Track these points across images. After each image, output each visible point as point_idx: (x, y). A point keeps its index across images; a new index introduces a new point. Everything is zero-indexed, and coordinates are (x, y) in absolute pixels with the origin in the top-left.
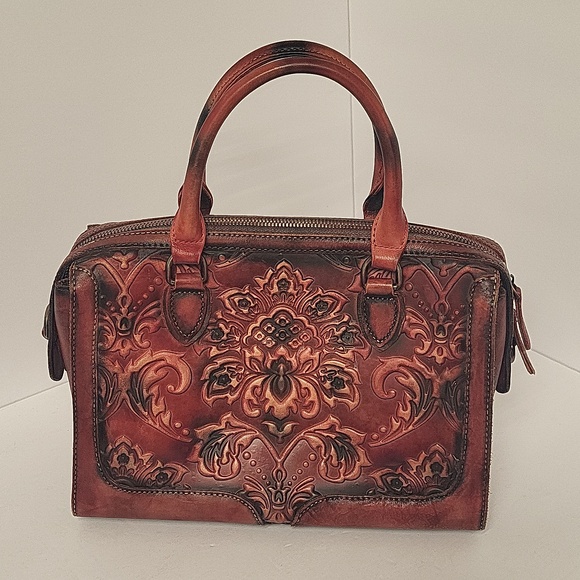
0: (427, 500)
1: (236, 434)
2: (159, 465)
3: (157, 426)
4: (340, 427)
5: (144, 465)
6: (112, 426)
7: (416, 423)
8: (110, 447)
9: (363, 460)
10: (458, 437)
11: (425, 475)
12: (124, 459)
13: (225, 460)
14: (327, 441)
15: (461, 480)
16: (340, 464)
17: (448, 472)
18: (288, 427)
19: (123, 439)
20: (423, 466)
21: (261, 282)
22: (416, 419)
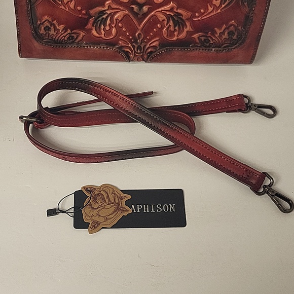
0: (223, 50)
1: (115, 12)
2: (69, 31)
3: (67, 10)
4: (177, 9)
5: (60, 31)
6: (39, 10)
7: (223, 8)
8: (39, 22)
9: (188, 28)
10: (247, 17)
11: (224, 37)
12: (47, 29)
13: (108, 28)
14: (169, 17)
15: (244, 41)
16: (175, 30)
17: (237, 36)
18: (145, 9)
19: (46, 17)
20: (223, 33)
22: (223, 6)
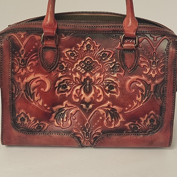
0: (148, 134)
1: (70, 109)
2: (38, 122)
3: (37, 106)
4: (112, 106)
5: (31, 122)
6: (18, 105)
7: (143, 103)
8: (17, 114)
9: (122, 119)
10: (161, 107)
11: (147, 124)
12: (22, 120)
13: (65, 120)
14: (107, 112)
15: (162, 126)
16: (112, 121)
17: (157, 122)
18: (91, 106)
19: (22, 111)
20: (146, 121)
21: (79, 46)
22: (144, 101)
